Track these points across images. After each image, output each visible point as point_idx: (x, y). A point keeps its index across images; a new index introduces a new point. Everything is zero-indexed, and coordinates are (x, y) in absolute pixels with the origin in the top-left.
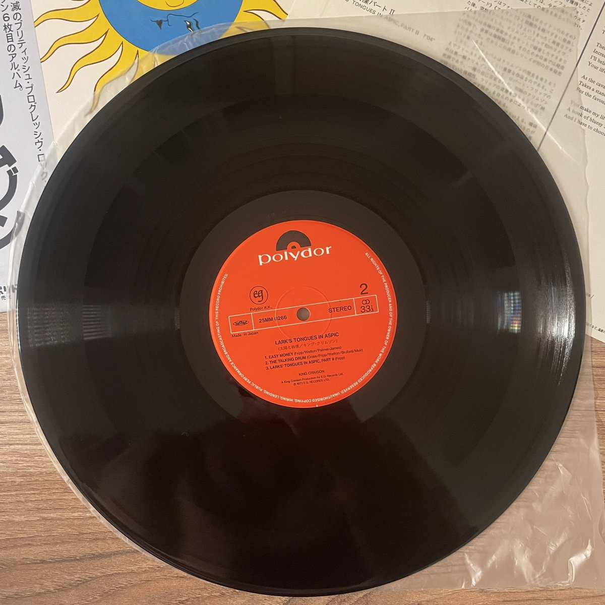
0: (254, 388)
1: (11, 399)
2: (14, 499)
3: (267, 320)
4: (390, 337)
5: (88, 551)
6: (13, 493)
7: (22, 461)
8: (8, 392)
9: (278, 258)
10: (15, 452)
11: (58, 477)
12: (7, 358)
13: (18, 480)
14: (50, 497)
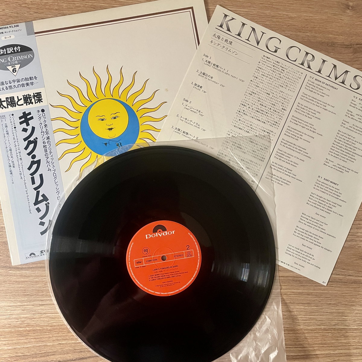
0: (144, 288)
1: (46, 295)
2: (48, 336)
3: (149, 261)
4: (199, 267)
5: (78, 357)
6: (47, 334)
7: (51, 320)
8: (45, 292)
9: (153, 236)
10: (48, 317)
11: (65, 327)
12: (45, 279)
13: (49, 328)
14: (62, 335)
